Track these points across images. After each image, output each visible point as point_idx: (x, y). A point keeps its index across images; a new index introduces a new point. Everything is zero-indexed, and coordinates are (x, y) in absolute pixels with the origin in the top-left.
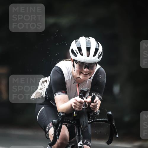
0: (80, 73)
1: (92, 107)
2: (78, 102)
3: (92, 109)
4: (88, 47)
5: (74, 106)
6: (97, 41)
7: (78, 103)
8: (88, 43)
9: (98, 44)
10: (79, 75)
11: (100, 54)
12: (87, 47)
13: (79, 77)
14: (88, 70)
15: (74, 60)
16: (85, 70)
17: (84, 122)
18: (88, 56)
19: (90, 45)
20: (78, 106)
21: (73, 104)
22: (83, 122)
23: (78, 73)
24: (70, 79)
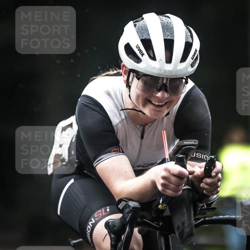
1: (207, 187)
2: (174, 175)
3: (204, 191)
4: (168, 38)
7: (173, 179)
8: (167, 29)
12: (166, 40)
15: (132, 71)
16: (159, 94)
17: (186, 225)
20: (172, 186)
21: (160, 181)
22: (183, 224)
23: (140, 101)
24: (123, 120)
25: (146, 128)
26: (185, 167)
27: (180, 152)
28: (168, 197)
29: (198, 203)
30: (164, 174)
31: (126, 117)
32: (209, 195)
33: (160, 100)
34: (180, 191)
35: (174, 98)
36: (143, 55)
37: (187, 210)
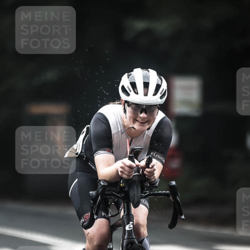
1: (147, 173)
2: (127, 166)
3: (146, 176)
5: (121, 171)
7: (127, 168)
8: (146, 76)
11: (163, 92)
12: (144, 83)
16: (142, 116)
17: (136, 196)
18: (146, 94)
19: (148, 79)
21: (120, 170)
24: (119, 131)
25: (134, 139)
26: (134, 162)
27: (132, 153)
30: (122, 165)
31: (121, 130)
34: (131, 175)
36: (130, 91)
37: (137, 188)
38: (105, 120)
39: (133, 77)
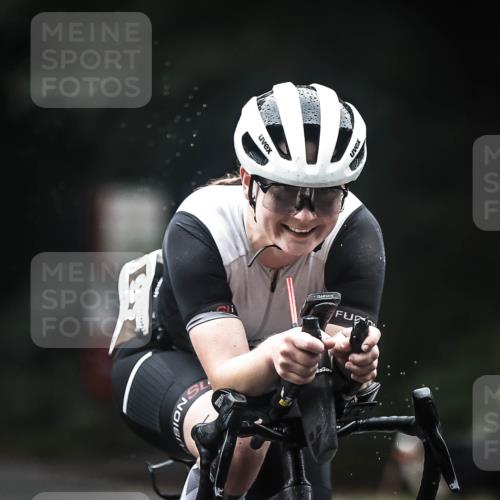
0: (281, 228)
1: (355, 367)
2: (301, 350)
3: (352, 376)
4: (310, 122)
5: (283, 365)
6: (342, 98)
7: (299, 355)
8: (310, 108)
9: (350, 112)
10: (273, 236)
13: (275, 246)
14: (311, 216)
15: (255, 178)
16: (300, 215)
17: (323, 431)
19: (318, 116)
20: (298, 367)
22: (319, 429)
23: (271, 227)
24: (241, 257)
25: (281, 273)
26: (318, 336)
27: (312, 311)
28: (292, 384)
29: (344, 396)
30: (285, 347)
31: (247, 252)
32: (359, 380)
33: (302, 225)
34: (311, 374)
35: (326, 220)
36: (269, 151)
37: (325, 408)
38: (199, 232)
39: (275, 110)
